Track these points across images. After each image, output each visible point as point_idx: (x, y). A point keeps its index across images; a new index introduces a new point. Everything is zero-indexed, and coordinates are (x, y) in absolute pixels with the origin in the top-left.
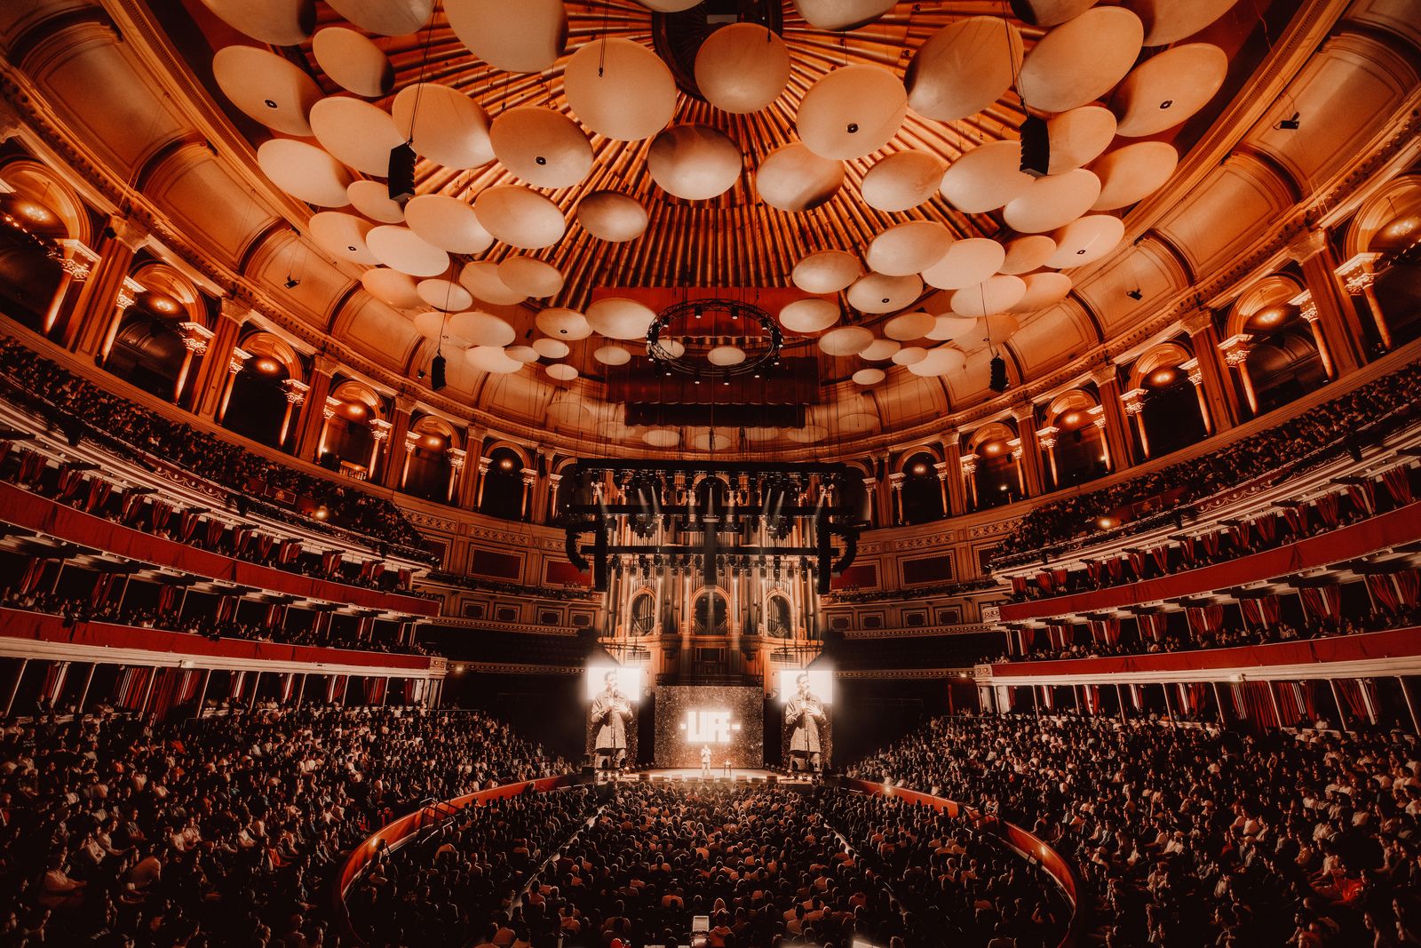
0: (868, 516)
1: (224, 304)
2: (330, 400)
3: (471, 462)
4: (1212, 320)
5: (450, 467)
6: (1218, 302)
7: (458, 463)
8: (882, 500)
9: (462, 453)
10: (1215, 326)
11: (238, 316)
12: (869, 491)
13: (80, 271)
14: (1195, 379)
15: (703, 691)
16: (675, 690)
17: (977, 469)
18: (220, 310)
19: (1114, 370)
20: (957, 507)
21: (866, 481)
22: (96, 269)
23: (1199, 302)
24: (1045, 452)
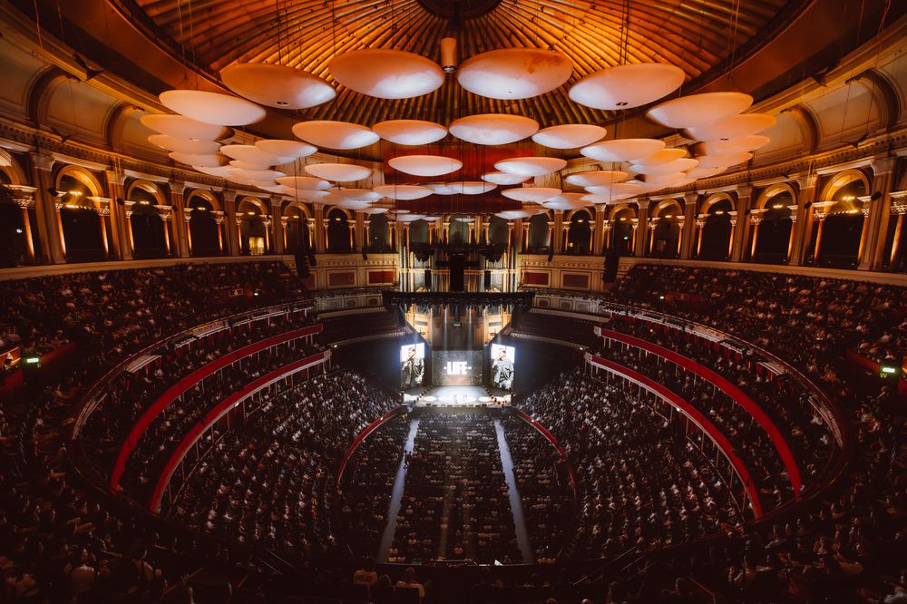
0: (548, 244)
1: (171, 187)
2: (238, 214)
3: (318, 223)
4: (752, 194)
5: (307, 229)
6: (758, 184)
7: (312, 226)
8: (556, 236)
9: (313, 220)
10: (752, 198)
11: (180, 191)
12: (550, 229)
13: (105, 210)
14: (733, 222)
15: (454, 353)
16: (441, 352)
17: (612, 229)
18: (170, 191)
19: (696, 198)
20: (597, 251)
21: (549, 223)
22: (112, 206)
23: (749, 179)
24: (650, 230)
